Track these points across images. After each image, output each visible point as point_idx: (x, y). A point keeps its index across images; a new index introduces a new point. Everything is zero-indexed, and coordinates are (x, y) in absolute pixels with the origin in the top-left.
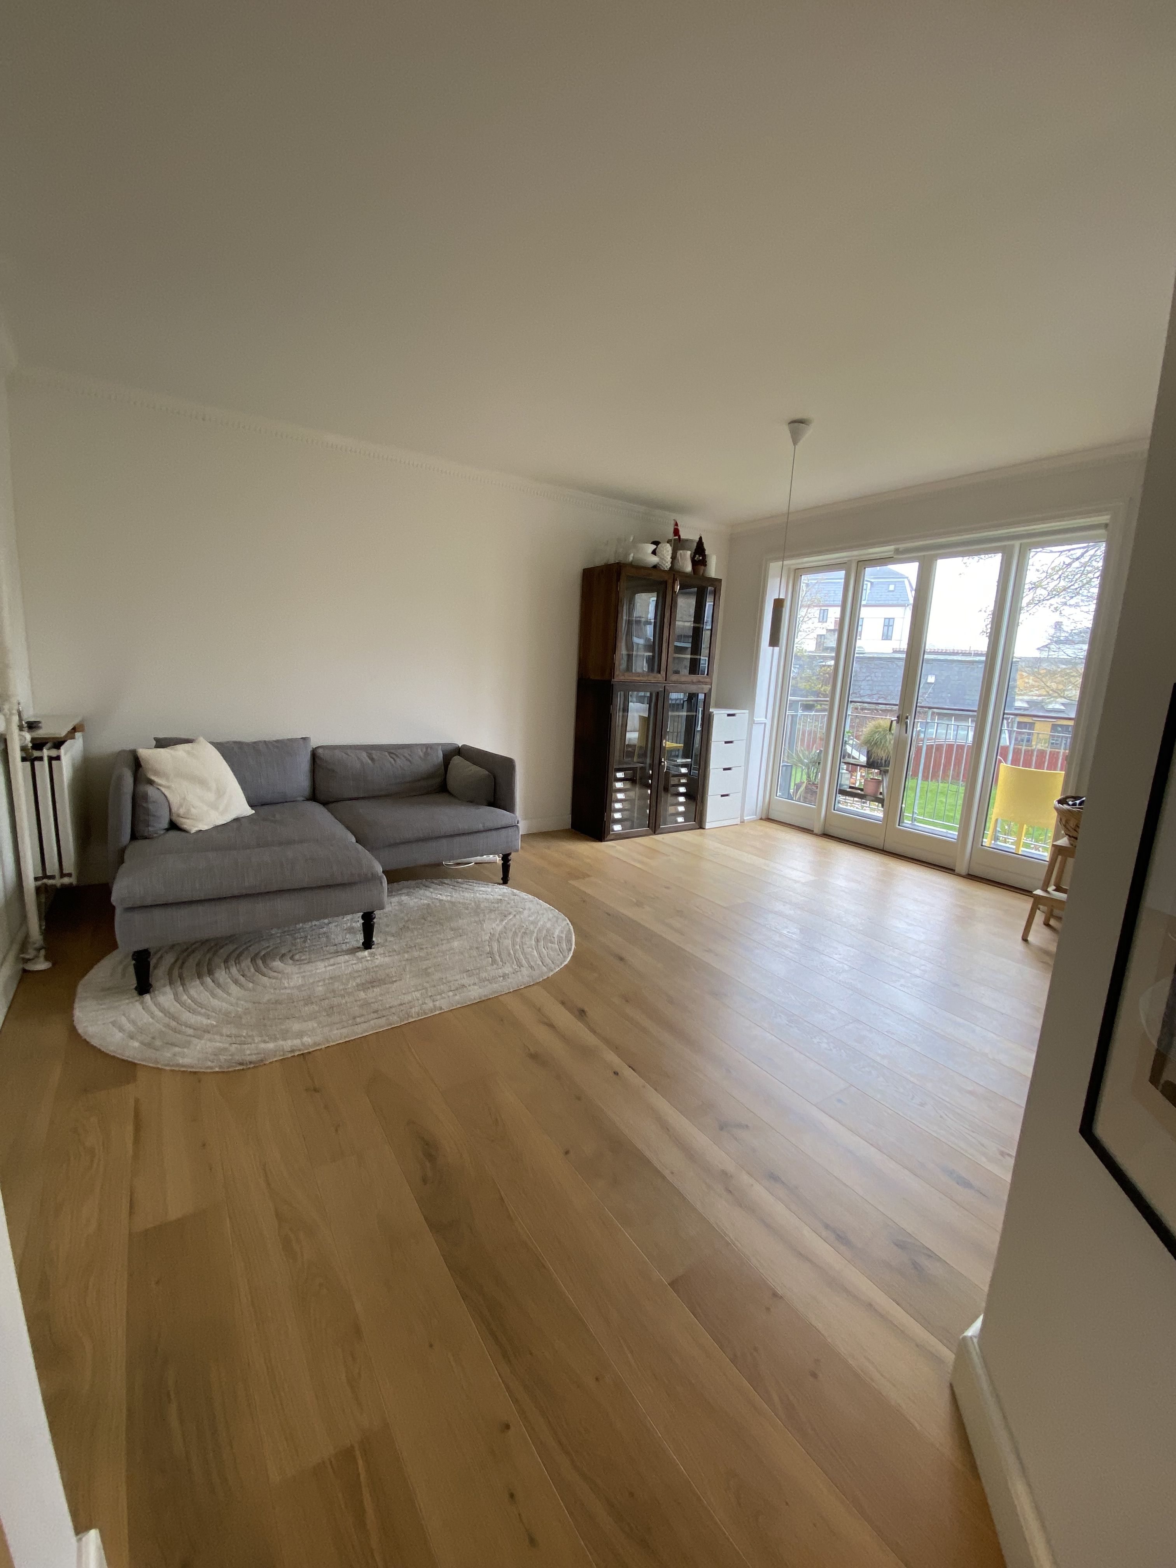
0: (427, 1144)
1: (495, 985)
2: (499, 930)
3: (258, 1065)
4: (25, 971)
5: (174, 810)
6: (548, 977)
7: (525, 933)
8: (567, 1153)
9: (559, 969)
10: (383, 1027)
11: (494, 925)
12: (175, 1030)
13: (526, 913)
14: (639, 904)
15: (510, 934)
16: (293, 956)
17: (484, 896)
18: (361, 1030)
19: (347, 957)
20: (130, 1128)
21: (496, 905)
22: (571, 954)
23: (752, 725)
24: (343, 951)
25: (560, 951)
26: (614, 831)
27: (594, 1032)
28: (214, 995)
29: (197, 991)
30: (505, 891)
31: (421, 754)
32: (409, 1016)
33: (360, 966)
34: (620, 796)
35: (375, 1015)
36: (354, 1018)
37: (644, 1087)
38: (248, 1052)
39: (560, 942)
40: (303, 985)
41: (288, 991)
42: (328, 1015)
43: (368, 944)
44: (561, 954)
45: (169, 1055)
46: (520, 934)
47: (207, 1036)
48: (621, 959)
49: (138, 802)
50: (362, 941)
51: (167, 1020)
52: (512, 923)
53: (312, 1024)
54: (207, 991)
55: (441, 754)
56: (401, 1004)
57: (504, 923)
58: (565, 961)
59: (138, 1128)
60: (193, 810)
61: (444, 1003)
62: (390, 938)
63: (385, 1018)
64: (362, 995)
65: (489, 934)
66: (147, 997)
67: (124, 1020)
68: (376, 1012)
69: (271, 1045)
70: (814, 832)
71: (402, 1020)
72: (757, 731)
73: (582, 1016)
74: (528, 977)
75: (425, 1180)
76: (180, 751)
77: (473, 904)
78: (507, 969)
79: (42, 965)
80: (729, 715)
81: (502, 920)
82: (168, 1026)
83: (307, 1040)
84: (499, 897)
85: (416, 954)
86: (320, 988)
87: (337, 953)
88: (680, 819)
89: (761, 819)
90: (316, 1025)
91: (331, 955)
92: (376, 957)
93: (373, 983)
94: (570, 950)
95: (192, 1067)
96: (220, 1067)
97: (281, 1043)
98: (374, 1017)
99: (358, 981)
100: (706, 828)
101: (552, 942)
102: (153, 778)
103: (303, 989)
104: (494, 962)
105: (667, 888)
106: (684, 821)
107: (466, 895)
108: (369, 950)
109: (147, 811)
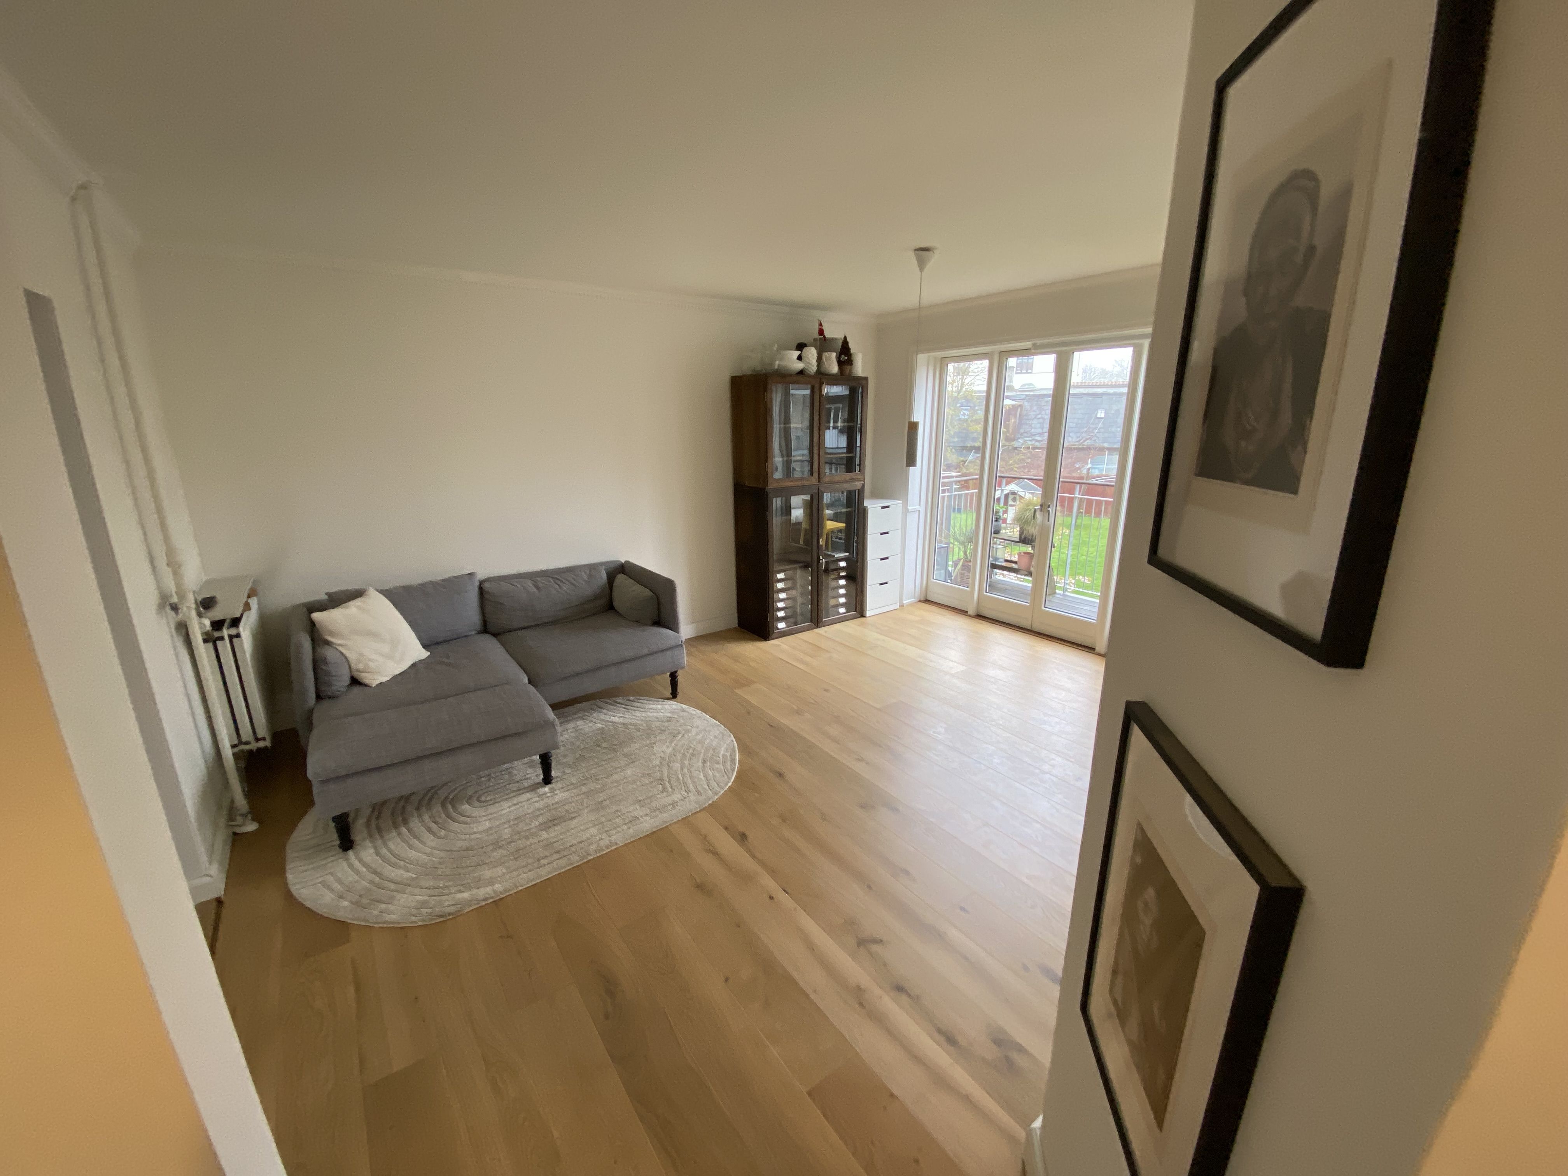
0: (607, 982)
1: (665, 815)
2: (669, 752)
3: (455, 916)
4: (235, 834)
5: (353, 665)
6: (713, 802)
7: (693, 754)
8: (727, 980)
9: (723, 791)
10: (565, 867)
11: (664, 748)
12: (378, 886)
13: (694, 731)
14: (799, 712)
15: (679, 756)
16: (478, 797)
17: (655, 714)
18: (545, 873)
19: (528, 795)
20: (351, 989)
21: (666, 724)
22: (735, 773)
23: (906, 515)
24: (525, 788)
25: (725, 772)
26: (778, 629)
27: (754, 857)
28: (411, 847)
29: (395, 843)
30: (674, 707)
31: (585, 577)
32: (589, 855)
33: (540, 805)
34: (782, 596)
35: (557, 856)
36: (539, 860)
37: (795, 909)
38: (446, 904)
39: (725, 762)
40: (490, 828)
41: (478, 836)
42: (516, 859)
43: (547, 780)
44: (726, 776)
45: (375, 912)
46: (688, 755)
47: (409, 889)
48: (781, 775)
49: (318, 664)
50: (542, 777)
51: (372, 876)
52: (680, 743)
53: (501, 870)
54: (404, 842)
55: (604, 575)
56: (580, 842)
57: (673, 744)
58: (728, 782)
59: (357, 990)
60: (371, 664)
61: (620, 837)
62: (568, 771)
63: (566, 858)
64: (544, 835)
65: (660, 758)
66: (351, 853)
67: (330, 878)
68: (558, 852)
69: (466, 895)
70: (969, 613)
71: (582, 859)
72: (912, 519)
73: (744, 841)
74: (696, 802)
75: (607, 1017)
76: (352, 608)
77: (644, 725)
78: (676, 797)
79: (251, 827)
80: (883, 508)
81: (671, 742)
82: (372, 882)
83: (498, 887)
84: (669, 715)
85: (592, 786)
86: (506, 831)
87: (521, 791)
88: (842, 610)
89: (920, 601)
90: (504, 871)
91: (515, 794)
92: (556, 792)
93: (553, 822)
94: (733, 770)
95: (399, 923)
96: (423, 920)
97: (475, 891)
98: (556, 858)
99: (541, 820)
100: (867, 616)
101: (718, 763)
102: (330, 639)
103: (491, 832)
104: (664, 789)
105: (826, 690)
106: (845, 611)
107: (638, 714)
108: (549, 785)
109: (328, 673)
